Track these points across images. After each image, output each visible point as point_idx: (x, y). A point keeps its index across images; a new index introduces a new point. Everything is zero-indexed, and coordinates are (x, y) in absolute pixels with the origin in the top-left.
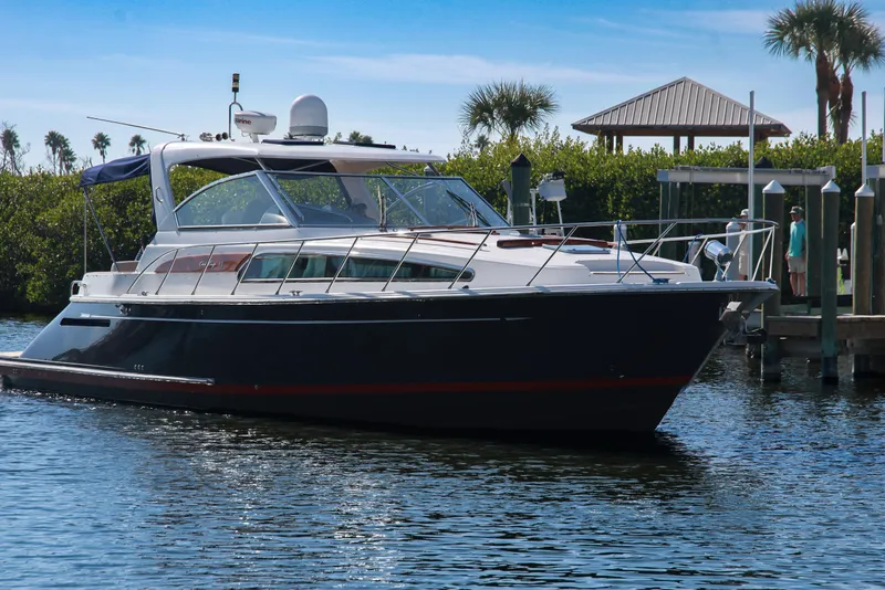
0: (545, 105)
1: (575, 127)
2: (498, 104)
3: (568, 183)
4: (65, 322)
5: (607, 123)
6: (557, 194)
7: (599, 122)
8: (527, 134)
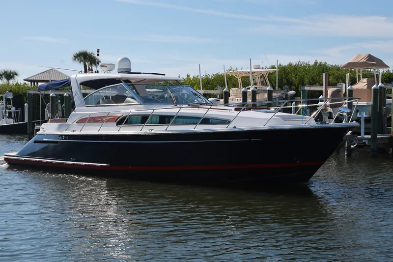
0: (16, 74)
1: (24, 80)
2: (3, 74)
3: (14, 94)
4: (36, 142)
5: (32, 79)
6: (10, 96)
7: (30, 79)
8: (11, 82)
